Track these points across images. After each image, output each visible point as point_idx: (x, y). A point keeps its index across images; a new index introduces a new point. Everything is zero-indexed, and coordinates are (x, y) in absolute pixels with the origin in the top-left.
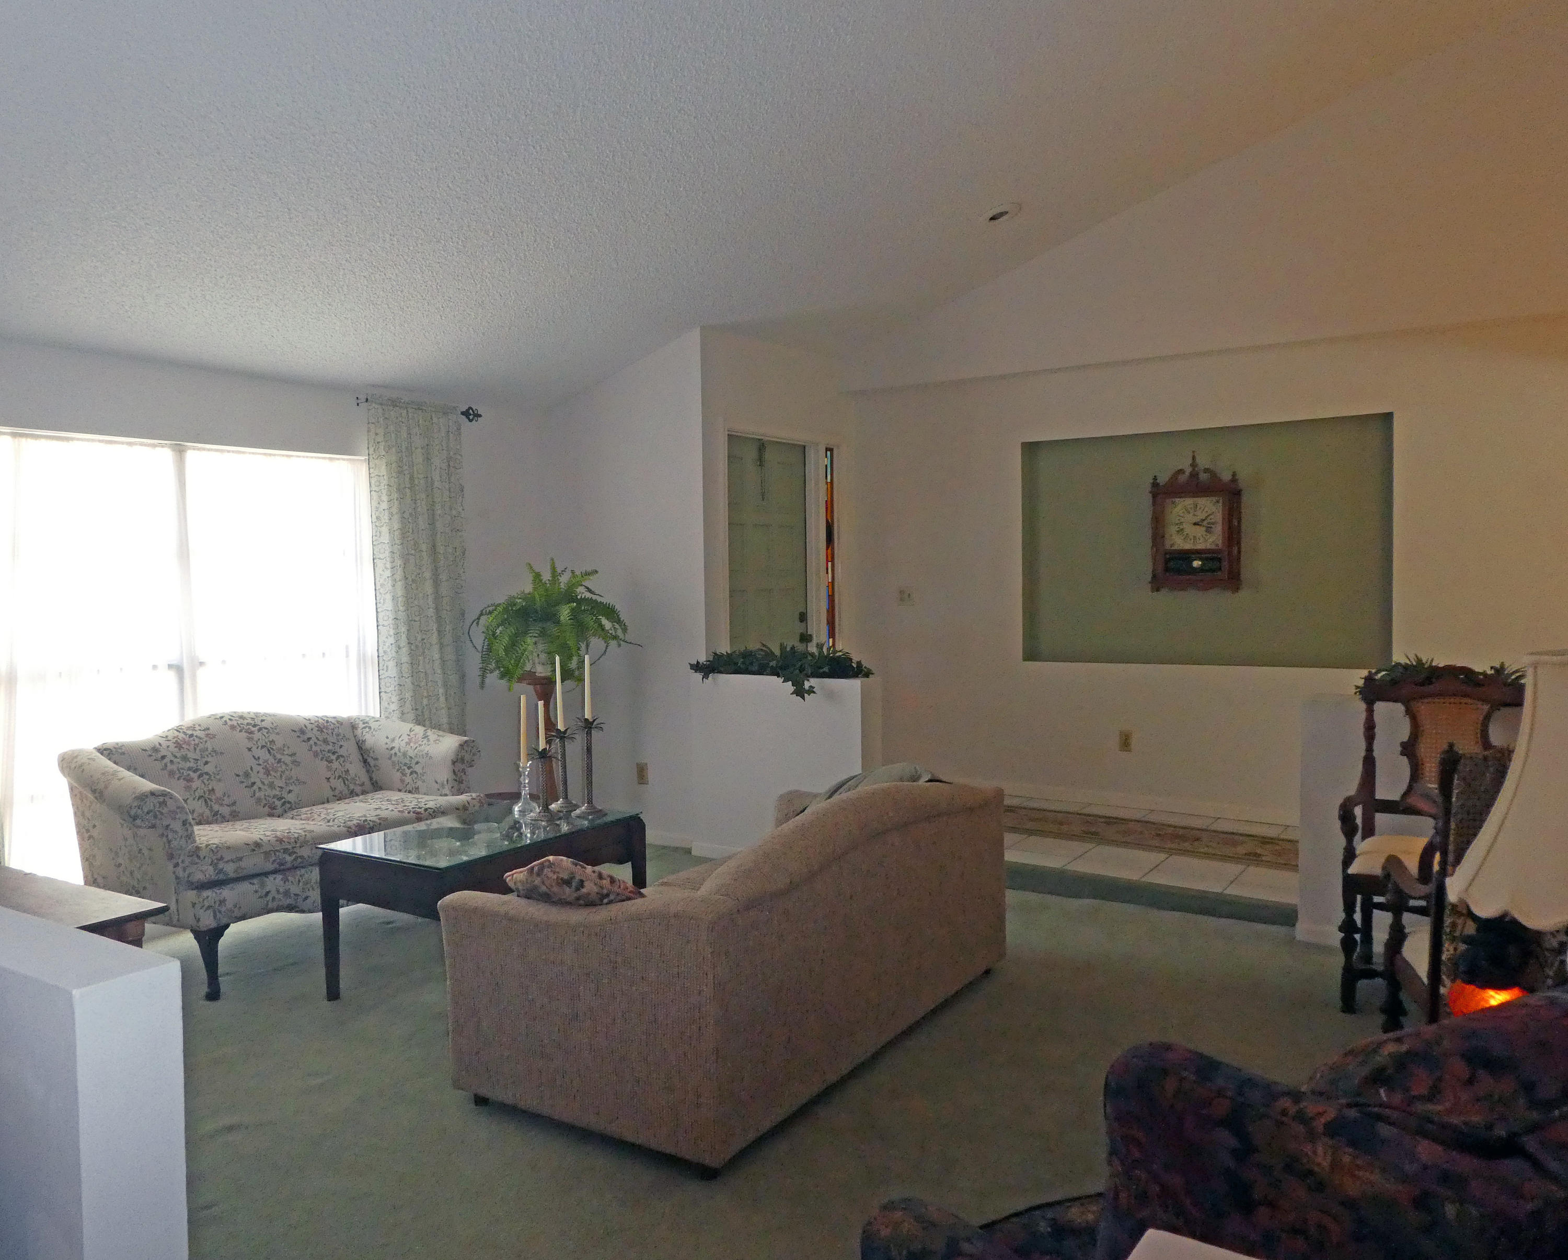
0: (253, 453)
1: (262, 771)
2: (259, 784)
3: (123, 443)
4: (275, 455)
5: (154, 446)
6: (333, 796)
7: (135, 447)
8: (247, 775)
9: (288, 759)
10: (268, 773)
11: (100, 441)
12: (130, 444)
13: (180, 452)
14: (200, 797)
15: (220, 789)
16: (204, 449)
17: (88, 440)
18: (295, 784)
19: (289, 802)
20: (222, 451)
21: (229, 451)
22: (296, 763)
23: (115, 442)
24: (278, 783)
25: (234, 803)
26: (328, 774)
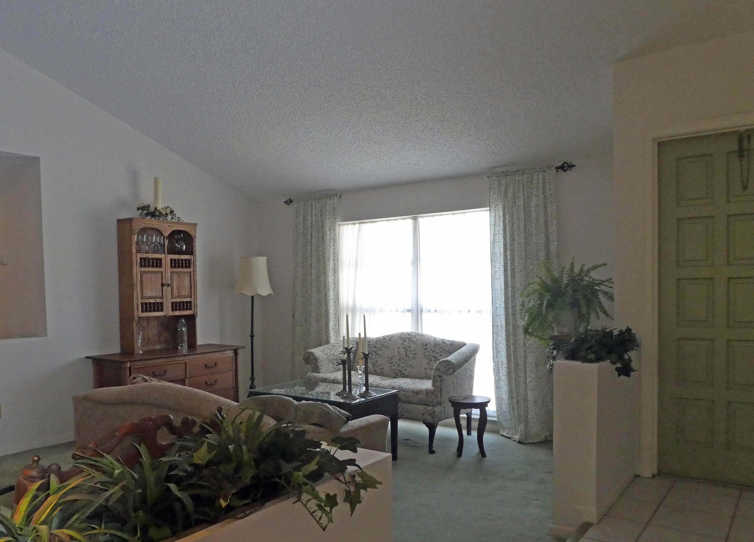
0: (447, 214)
1: (398, 358)
2: (394, 363)
3: (393, 220)
4: (457, 213)
5: (405, 219)
6: (426, 377)
7: (398, 221)
8: (392, 359)
9: (411, 355)
10: (400, 360)
11: (385, 220)
12: (396, 220)
13: (415, 219)
14: (373, 363)
15: (380, 361)
16: (425, 217)
17: (381, 221)
18: (409, 367)
19: (404, 374)
20: (432, 216)
21: (435, 216)
22: (414, 358)
23: (391, 220)
24: (402, 365)
25: (383, 369)
26: (427, 367)
